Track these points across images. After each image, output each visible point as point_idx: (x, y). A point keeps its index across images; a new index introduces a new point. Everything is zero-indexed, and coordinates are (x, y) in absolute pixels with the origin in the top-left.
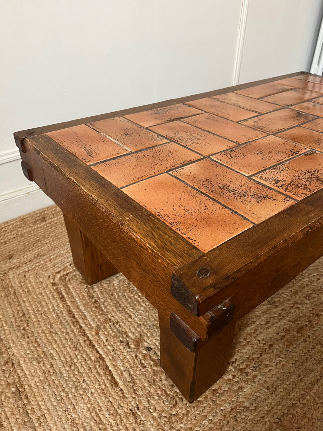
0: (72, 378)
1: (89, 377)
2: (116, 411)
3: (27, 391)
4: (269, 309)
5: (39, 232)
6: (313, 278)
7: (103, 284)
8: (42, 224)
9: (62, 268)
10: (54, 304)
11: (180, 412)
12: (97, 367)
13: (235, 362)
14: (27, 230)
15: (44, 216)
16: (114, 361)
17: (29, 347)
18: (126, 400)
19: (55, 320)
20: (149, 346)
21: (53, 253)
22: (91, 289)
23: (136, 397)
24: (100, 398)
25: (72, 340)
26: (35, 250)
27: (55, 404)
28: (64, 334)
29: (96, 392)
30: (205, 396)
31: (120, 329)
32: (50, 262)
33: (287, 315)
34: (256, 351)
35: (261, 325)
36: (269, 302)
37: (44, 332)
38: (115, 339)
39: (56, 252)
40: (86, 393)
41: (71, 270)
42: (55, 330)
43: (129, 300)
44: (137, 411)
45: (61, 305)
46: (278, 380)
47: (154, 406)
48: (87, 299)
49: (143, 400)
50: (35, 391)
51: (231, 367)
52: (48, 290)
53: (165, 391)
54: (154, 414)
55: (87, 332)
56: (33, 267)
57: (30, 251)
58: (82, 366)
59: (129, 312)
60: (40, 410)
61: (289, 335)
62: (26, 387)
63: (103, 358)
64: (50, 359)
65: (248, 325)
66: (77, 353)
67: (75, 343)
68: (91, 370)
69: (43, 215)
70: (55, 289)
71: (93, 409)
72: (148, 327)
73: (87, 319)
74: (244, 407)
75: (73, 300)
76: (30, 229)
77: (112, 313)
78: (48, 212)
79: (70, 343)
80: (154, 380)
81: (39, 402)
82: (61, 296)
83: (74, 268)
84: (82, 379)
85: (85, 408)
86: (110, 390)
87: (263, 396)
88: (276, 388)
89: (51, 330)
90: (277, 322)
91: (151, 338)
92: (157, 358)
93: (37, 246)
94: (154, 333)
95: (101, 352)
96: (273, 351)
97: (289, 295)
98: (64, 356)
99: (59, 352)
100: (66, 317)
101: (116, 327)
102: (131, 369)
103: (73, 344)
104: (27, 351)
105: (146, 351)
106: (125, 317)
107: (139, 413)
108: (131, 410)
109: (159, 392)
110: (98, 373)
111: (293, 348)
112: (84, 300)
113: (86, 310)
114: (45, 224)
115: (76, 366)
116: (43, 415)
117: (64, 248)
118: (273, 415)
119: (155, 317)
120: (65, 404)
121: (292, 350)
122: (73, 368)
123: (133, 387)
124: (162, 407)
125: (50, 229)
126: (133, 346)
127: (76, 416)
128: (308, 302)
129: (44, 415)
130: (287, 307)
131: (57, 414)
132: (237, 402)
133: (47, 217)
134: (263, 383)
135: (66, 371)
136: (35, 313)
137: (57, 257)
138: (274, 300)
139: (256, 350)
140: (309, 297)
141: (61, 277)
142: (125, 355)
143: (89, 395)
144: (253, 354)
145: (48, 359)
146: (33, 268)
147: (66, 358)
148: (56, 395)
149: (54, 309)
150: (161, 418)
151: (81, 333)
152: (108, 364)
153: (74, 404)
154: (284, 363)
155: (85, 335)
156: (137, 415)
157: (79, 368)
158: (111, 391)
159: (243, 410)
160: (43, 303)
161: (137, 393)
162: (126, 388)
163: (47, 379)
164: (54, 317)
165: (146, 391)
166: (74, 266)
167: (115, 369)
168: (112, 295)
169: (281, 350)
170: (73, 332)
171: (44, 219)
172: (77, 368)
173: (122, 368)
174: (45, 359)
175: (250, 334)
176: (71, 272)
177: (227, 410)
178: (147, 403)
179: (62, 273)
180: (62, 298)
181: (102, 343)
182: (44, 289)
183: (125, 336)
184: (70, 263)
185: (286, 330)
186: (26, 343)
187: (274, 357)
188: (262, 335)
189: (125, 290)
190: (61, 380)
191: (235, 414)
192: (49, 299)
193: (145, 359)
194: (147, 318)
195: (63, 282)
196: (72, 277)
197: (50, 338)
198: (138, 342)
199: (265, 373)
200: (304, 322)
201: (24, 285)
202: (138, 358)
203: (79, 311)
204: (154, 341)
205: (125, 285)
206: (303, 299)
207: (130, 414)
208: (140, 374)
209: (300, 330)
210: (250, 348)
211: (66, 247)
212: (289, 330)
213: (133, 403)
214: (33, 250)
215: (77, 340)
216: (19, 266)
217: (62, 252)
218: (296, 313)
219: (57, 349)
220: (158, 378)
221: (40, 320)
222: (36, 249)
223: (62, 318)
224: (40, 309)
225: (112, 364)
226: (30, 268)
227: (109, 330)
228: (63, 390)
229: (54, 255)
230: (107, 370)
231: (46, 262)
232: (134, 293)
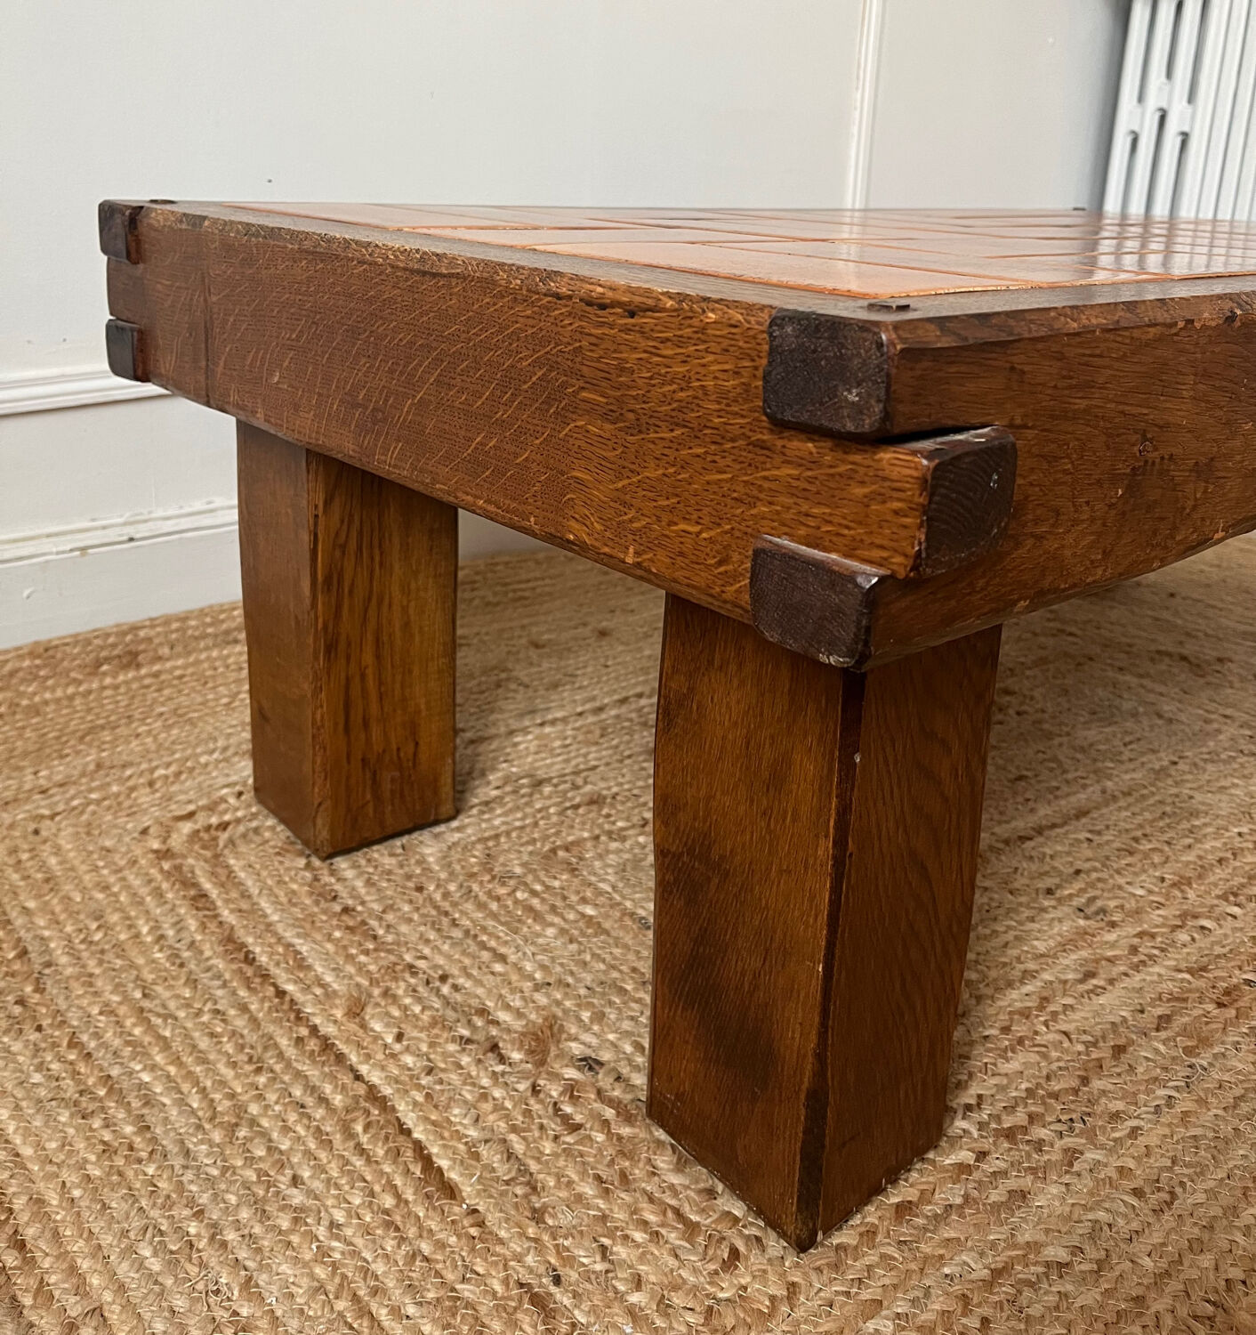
0: (239, 1171)
1: (320, 1169)
2: (453, 1290)
3: (24, 1218)
4: (1086, 933)
5: (105, 701)
6: (1239, 839)
7: (376, 855)
8: (121, 678)
9: (200, 803)
10: (161, 919)
11: (758, 1290)
12: (359, 1128)
13: (979, 1105)
14: (59, 693)
15: (133, 648)
16: (436, 1107)
17: (42, 1063)
18: (498, 1249)
19: (166, 970)
20: (593, 1056)
21: (166, 759)
22: (326, 872)
23: (546, 1237)
24: (374, 1241)
25: (242, 1036)
26: (88, 755)
27: (155, 1265)
28: (205, 1018)
29: (355, 1221)
30: (863, 1229)
31: (458, 997)
32: (148, 790)
33: (1162, 950)
34: (1060, 1068)
35: (1065, 982)
36: (1081, 910)
37: (113, 1013)
38: (436, 1031)
39: (177, 756)
40: (306, 1224)
41: (240, 814)
42: (164, 1006)
43: (494, 906)
44: (553, 1289)
45: (192, 924)
46: (1173, 1162)
47: (630, 1267)
48: (308, 901)
49: (579, 1246)
50: (58, 1217)
51: (960, 1124)
52: (137, 875)
53: (678, 1213)
54: (635, 1298)
55: (308, 1010)
56: (75, 803)
57: (67, 755)
58: (286, 1129)
59: (493, 943)
60: (81, 1291)
61: (1189, 1015)
62: (19, 1203)
63: (385, 1097)
64: (136, 1104)
65: (1010, 984)
66: (262, 1080)
67: (252, 1047)
68: (331, 1141)
69: (132, 641)
70: (168, 872)
71: (341, 1285)
72: (583, 992)
73: (309, 968)
74: (1048, 1265)
75: (245, 905)
76: (70, 690)
77: (420, 947)
78: (152, 633)
79: (229, 1048)
80: (623, 1176)
81: (79, 1261)
82: (192, 892)
83: (254, 810)
84: (288, 1172)
85: (305, 1282)
86: (421, 1214)
87: (1121, 1222)
88: (1172, 1193)
89: (146, 1004)
90: (1126, 974)
91: (596, 1028)
92: (629, 1097)
93: (96, 743)
94: (608, 1010)
95: (375, 1078)
96: (1132, 1068)
97: (1157, 889)
98: (203, 1091)
99: (179, 1080)
100: (212, 962)
101: (438, 990)
102: (513, 1137)
103: (247, 1050)
104: (29, 1076)
105: (579, 1069)
106: (474, 957)
107: (563, 1298)
108: (521, 1285)
109: (652, 1218)
110: (361, 1150)
111: (1215, 1056)
112: (295, 905)
113: (306, 936)
114: (135, 679)
115: (259, 1125)
116: (95, 1309)
117: (211, 746)
118: (1181, 1287)
119: (608, 958)
120: (202, 1265)
121: (1210, 1064)
122: (243, 1132)
123: (529, 1201)
124: (672, 1271)
125: (155, 695)
126: (516, 1056)
127: (258, 1314)
128: (1236, 910)
129: (98, 1311)
130: (1157, 926)
131: (164, 1304)
132: (1015, 1246)
133: (144, 651)
134: (1114, 1175)
135: (211, 1146)
136: (72, 948)
137: (180, 773)
138: (1099, 903)
139: (1062, 1064)
140: (1236, 895)
141: (198, 831)
142: (484, 1088)
143: (321, 1231)
144: (1048, 1078)
145: (129, 1103)
146: (74, 808)
147: (212, 1101)
148: (161, 1233)
149: (162, 937)
150: (670, 1311)
151: (280, 1015)
152: (410, 1119)
153: (250, 1264)
154: (1189, 1105)
155: (298, 1018)
156: (555, 1303)
157: (275, 1135)
158: (426, 1217)
159: (1046, 1275)
160: (115, 918)
161: (550, 1222)
162: (496, 1204)
163: (120, 1174)
164: (162, 961)
165: (592, 1212)
166: (254, 801)
167: (443, 1138)
168: (420, 889)
169: (1167, 1063)
170: (244, 1008)
171: (131, 659)
172: (265, 1135)
173: (473, 1133)
174: (113, 1104)
175: (1025, 1014)
176: (238, 821)
177: (974, 1276)
178: (598, 1258)
179: (201, 820)
180: (200, 900)
181: (378, 1047)
182: (120, 870)
183: (479, 1022)
184: (238, 788)
185: (1169, 1000)
186: (26, 1047)
187: (1143, 1088)
188: (1077, 1016)
189: (472, 875)
190: (184, 1179)
191: (1012, 1291)
192: (138, 902)
193: (574, 1099)
194: (572, 963)
195: (204, 847)
196: (244, 836)
197: (137, 1031)
198: (542, 1041)
199: (1115, 1140)
200: (1237, 972)
201: (29, 859)
202: (542, 1096)
203: (273, 940)
204: (611, 1037)
205: (473, 860)
206: (1216, 902)
207: (520, 1301)
208: (555, 1155)
209: (1227, 998)
210: (1034, 1058)
211: (220, 743)
212: (1185, 1000)
213: (530, 1260)
214: (78, 753)
215: (263, 1036)
216: (15, 800)
217: (203, 760)
218: (1197, 945)
219: (172, 1070)
220: (641, 1165)
221: (97, 971)
222: (93, 751)
223: (197, 965)
224: (98, 937)
225: (427, 1119)
226: (61, 807)
227: (408, 1001)
228: (199, 1214)
229: (168, 765)
230: (401, 1138)
231: (133, 789)
232: (512, 882)
